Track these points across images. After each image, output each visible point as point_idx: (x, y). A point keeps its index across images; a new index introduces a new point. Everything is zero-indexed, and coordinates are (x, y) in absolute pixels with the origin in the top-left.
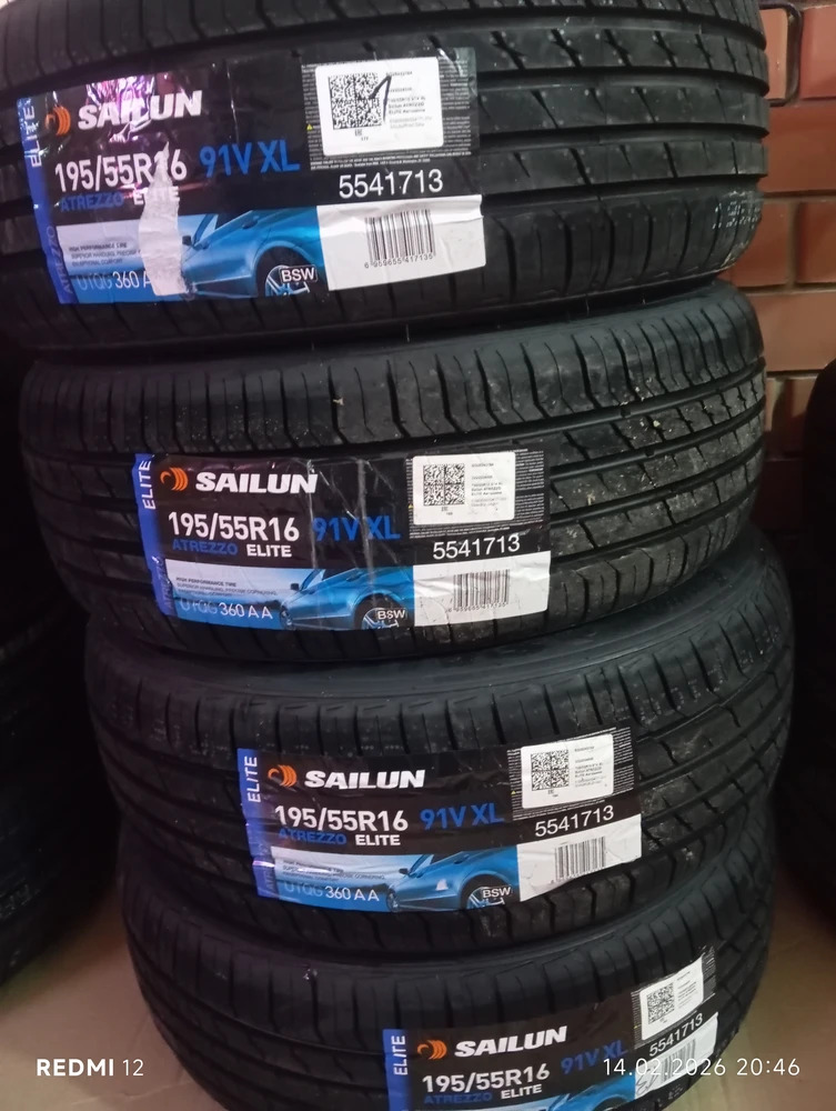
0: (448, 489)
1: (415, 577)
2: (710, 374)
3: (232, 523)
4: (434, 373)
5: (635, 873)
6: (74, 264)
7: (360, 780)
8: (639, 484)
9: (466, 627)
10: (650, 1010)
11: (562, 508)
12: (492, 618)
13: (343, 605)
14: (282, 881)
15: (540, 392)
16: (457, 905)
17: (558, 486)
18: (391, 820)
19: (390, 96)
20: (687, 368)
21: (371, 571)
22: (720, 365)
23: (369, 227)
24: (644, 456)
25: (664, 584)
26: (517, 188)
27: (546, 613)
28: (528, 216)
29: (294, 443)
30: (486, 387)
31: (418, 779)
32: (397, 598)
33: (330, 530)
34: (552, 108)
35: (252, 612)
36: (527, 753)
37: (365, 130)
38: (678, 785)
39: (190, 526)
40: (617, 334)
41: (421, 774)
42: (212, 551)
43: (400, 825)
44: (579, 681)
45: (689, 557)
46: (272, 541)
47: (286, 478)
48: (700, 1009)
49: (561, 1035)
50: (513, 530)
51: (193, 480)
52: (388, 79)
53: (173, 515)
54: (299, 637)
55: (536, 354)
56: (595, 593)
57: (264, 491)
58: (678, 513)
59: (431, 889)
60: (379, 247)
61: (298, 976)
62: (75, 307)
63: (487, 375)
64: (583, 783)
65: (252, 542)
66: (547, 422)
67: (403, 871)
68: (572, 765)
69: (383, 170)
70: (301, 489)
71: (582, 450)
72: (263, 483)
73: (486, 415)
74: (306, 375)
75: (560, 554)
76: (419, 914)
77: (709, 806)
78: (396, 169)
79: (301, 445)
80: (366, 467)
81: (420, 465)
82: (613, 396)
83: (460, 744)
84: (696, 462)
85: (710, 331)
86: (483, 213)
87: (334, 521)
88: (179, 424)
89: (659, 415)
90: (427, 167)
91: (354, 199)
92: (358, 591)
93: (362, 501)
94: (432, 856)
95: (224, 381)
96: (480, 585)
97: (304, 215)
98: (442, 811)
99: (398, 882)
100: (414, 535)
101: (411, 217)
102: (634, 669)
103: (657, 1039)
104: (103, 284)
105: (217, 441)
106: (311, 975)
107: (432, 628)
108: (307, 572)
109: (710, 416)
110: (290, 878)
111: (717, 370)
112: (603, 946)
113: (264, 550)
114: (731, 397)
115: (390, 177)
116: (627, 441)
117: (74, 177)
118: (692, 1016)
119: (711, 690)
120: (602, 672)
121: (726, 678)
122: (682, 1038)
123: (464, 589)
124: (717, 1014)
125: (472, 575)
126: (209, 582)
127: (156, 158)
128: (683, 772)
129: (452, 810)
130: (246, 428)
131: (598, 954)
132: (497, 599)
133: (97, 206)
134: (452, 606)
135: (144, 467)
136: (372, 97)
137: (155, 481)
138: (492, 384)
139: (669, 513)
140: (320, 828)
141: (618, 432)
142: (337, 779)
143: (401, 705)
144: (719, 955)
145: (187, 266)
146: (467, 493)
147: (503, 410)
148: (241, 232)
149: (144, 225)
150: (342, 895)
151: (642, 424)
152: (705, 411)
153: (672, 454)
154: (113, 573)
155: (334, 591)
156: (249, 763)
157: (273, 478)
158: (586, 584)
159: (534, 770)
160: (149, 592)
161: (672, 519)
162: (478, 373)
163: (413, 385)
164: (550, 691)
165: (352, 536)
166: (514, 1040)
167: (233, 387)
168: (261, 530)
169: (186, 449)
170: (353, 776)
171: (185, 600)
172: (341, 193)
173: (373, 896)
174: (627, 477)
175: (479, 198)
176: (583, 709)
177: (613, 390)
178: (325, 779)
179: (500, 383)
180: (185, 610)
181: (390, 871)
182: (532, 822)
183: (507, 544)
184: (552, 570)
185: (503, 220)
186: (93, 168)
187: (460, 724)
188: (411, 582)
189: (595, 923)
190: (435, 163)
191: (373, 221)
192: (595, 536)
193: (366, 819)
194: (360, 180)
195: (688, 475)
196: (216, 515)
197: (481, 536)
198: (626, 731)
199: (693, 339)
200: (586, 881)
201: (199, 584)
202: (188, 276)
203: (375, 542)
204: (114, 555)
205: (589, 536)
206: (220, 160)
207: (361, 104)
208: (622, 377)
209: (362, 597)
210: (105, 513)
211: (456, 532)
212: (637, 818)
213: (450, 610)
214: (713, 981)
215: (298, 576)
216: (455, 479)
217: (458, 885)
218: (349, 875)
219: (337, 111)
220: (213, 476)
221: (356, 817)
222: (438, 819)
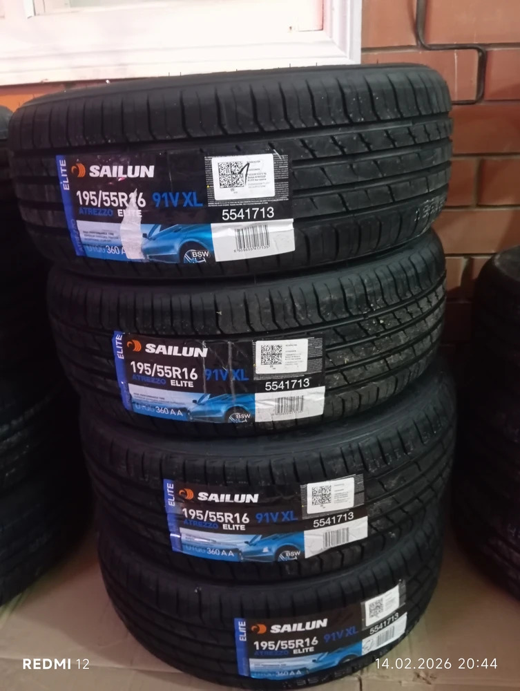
0: (274, 356)
1: (256, 399)
2: (411, 293)
3: (163, 369)
4: (268, 299)
5: (364, 544)
6: (86, 239)
7: (226, 498)
8: (371, 351)
9: (281, 423)
10: (371, 611)
11: (331, 365)
12: (294, 418)
13: (219, 411)
14: (185, 544)
15: (321, 309)
16: (274, 560)
17: (330, 354)
18: (241, 518)
19: (248, 173)
20: (399, 291)
21: (234, 396)
22: (417, 287)
23: (237, 233)
24: (375, 337)
25: (385, 398)
26: (312, 214)
27: (322, 416)
28: (317, 227)
29: (196, 332)
30: (294, 307)
31: (255, 499)
32: (246, 408)
33: (214, 375)
34: (330, 176)
35: (172, 412)
36: (310, 487)
37: (236, 189)
38: (388, 502)
39: (142, 369)
40: (363, 276)
41: (256, 496)
42: (153, 381)
43: (246, 520)
44: (338, 451)
45: (399, 384)
46: (183, 379)
47: (191, 349)
48: (397, 611)
49: (324, 623)
50: (306, 376)
51: (144, 347)
52: (248, 164)
53: (133, 363)
54: (196, 425)
55: (320, 288)
56: (348, 405)
57: (180, 355)
58: (392, 364)
59: (260, 552)
60: (241, 244)
61: (193, 590)
62: (85, 258)
63: (295, 300)
64: (338, 501)
65: (174, 379)
66: (324, 323)
67: (247, 542)
68: (333, 493)
69: (245, 208)
70: (199, 355)
71: (343, 337)
72: (180, 351)
73: (294, 321)
74: (203, 298)
75: (330, 387)
76: (253, 563)
77: (404, 511)
78: (251, 207)
79: (200, 334)
80: (232, 346)
81: (260, 345)
82: (359, 309)
83: (276, 482)
84: (402, 338)
85: (413, 270)
86: (294, 226)
87: (216, 371)
88: (137, 319)
89: (383, 317)
90: (266, 207)
91: (230, 221)
92: (227, 405)
93: (230, 362)
94: (261, 536)
95: (161, 299)
96: (289, 403)
97: (205, 227)
98: (267, 514)
99: (243, 547)
100: (256, 379)
101: (258, 229)
102: (366, 445)
103: (373, 626)
104: (100, 250)
105: (157, 329)
106: (198, 590)
107: (264, 423)
108: (201, 395)
109: (411, 314)
110: (189, 543)
111: (415, 290)
112: (347, 580)
113: (179, 383)
114: (423, 303)
115: (248, 211)
116: (366, 331)
117: (87, 199)
118: (393, 614)
119: (407, 453)
120: (350, 446)
121: (414, 447)
122: (387, 625)
123: (280, 405)
124: (406, 613)
125: (285, 398)
126: (150, 397)
127: (130, 196)
128: (390, 495)
129: (271, 514)
130: (172, 323)
131: (344, 583)
132: (297, 409)
133: (100, 214)
134: (274, 413)
135: (118, 338)
136: (240, 173)
137: (124, 345)
138: (297, 305)
139: (388, 365)
140: (205, 520)
141: (361, 327)
142: (214, 497)
143: (247, 462)
144: (408, 584)
145: (145, 247)
146: (283, 359)
147: (303, 318)
148: (172, 234)
149: (123, 226)
150: (215, 553)
151: (374, 322)
152: (408, 313)
153: (389, 335)
154: (100, 387)
155: (214, 404)
156: (169, 487)
157: (185, 349)
158: (343, 401)
159: (314, 495)
160: (119, 398)
161: (389, 368)
162: (290, 300)
163: (257, 306)
164: (323, 456)
165: (224, 378)
166: (300, 625)
167: (166, 302)
168: (178, 373)
169: (141, 332)
170: (222, 496)
171: (138, 404)
172: (223, 218)
173: (231, 553)
174: (365, 348)
175: (292, 220)
176: (339, 465)
177: (359, 306)
178: (208, 497)
179: (300, 305)
180: (137, 408)
181: (240, 542)
182: (312, 520)
183: (303, 383)
184: (326, 395)
185: (304, 230)
186: (97, 196)
187: (277, 472)
188: (254, 401)
189: (343, 568)
190: (270, 204)
191: (239, 231)
192: (348, 378)
193: (228, 517)
194: (233, 212)
195: (398, 345)
196: (155, 365)
197: (290, 379)
198: (361, 476)
199: (403, 276)
200: (339, 549)
201: (146, 397)
202: (145, 251)
203: (236, 383)
204: (102, 379)
205: (345, 378)
206: (163, 199)
207: (234, 176)
208: (365, 300)
209: (229, 407)
210: (97, 358)
211: (277, 377)
212: (365, 519)
213: (273, 415)
214: (405, 597)
215: (197, 396)
216: (277, 352)
217: (274, 550)
218: (219, 543)
219: (222, 180)
220: (154, 346)
221: (223, 516)
222: (265, 518)
